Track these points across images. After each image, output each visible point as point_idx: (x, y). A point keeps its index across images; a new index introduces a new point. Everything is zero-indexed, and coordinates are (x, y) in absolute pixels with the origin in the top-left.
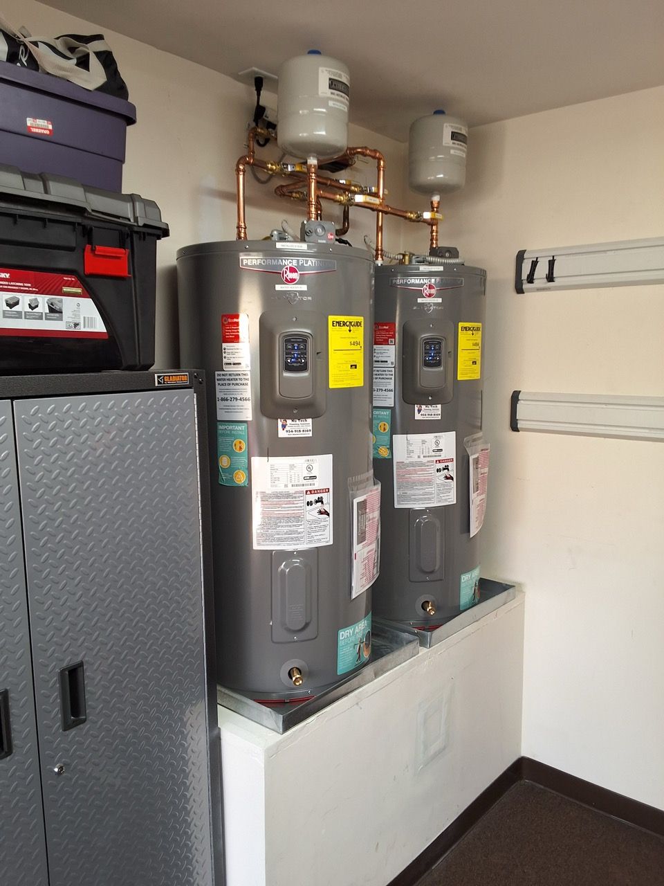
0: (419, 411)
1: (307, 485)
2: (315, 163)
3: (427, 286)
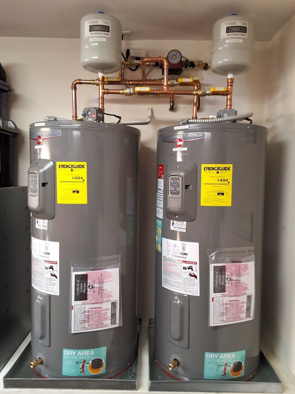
0: (173, 224)
1: (45, 257)
2: (100, 75)
3: (178, 140)
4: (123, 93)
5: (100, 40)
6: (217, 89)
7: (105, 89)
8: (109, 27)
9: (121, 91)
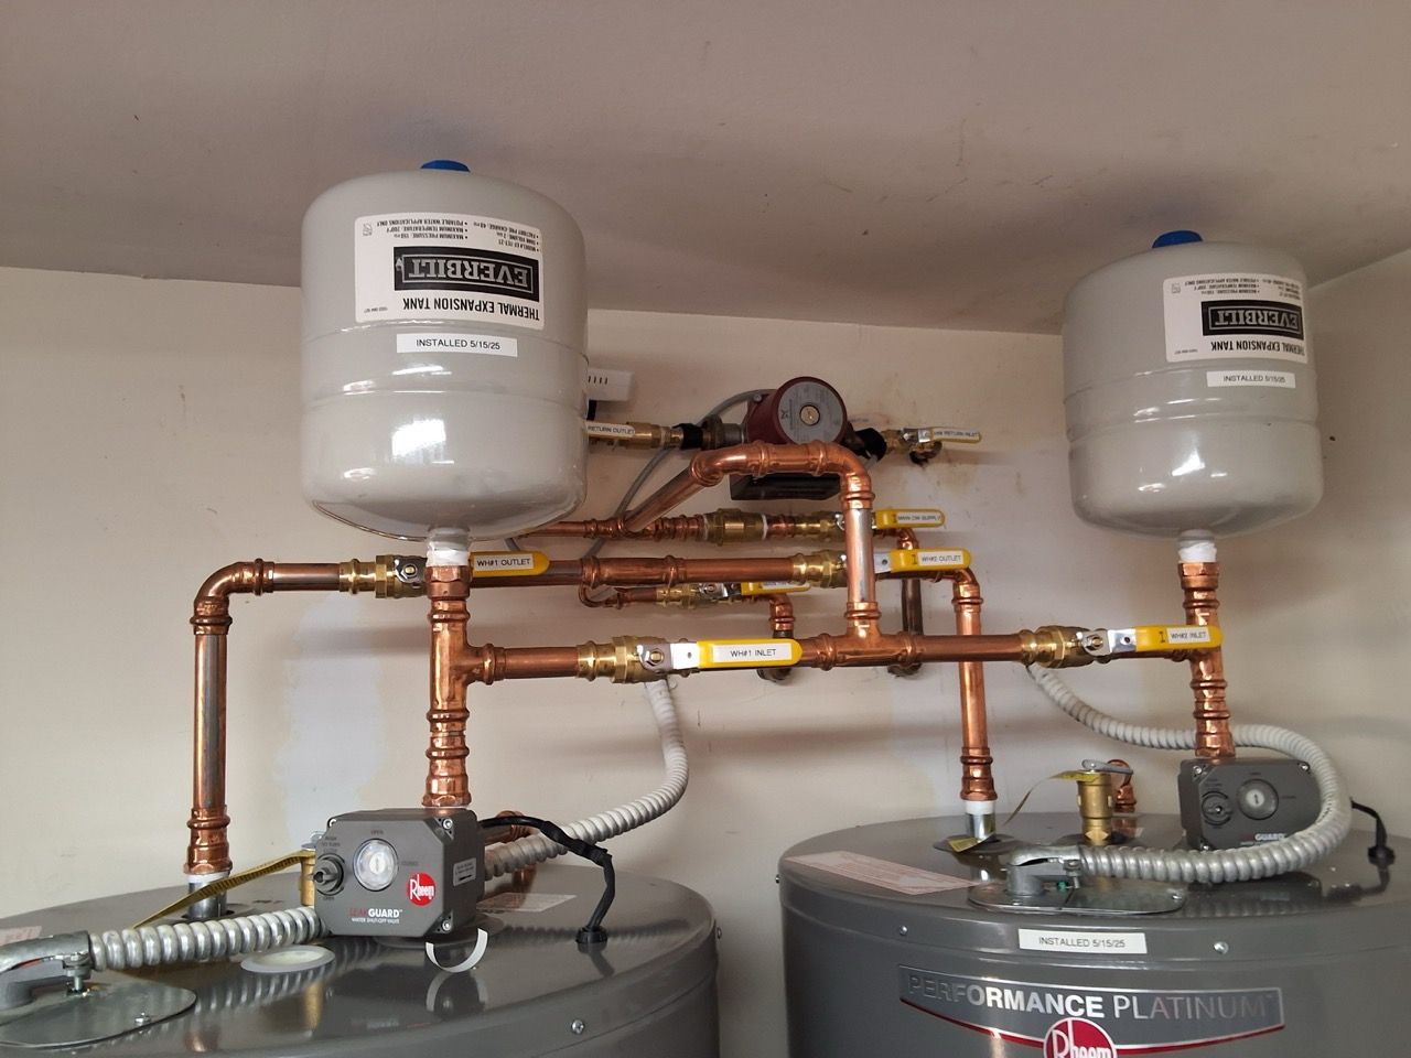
2: (444, 557)
3: (1063, 1027)
4: (608, 671)
5: (479, 350)
6: (1173, 636)
7: (478, 653)
8: (534, 263)
9: (590, 660)
